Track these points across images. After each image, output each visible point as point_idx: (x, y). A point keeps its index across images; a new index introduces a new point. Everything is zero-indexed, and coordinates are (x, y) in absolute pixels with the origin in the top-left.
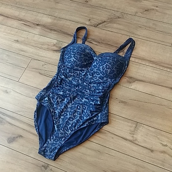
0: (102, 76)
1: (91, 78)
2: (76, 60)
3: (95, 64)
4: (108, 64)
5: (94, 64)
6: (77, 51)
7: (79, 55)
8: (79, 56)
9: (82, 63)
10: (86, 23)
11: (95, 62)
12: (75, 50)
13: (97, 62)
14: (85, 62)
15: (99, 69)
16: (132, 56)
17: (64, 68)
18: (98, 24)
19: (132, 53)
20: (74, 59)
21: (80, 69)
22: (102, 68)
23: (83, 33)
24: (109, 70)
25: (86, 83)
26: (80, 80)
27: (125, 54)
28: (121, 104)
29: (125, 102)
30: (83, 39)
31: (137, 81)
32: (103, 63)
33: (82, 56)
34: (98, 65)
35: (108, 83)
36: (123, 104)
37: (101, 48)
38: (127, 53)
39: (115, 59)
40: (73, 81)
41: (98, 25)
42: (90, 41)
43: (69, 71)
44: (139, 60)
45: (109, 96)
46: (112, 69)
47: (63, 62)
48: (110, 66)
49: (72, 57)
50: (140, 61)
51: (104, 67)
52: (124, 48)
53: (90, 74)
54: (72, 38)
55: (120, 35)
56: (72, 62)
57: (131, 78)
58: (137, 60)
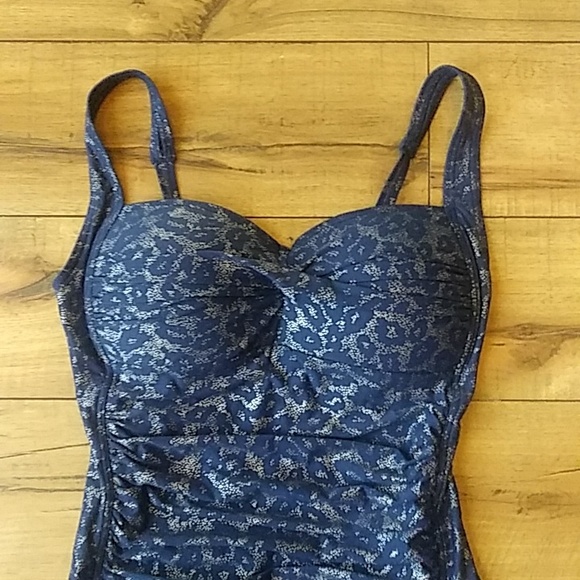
0: (372, 385)
1: (310, 414)
2: (178, 346)
3: (302, 321)
4: (390, 319)
5: (293, 326)
6: (165, 295)
7: (189, 313)
8: (190, 323)
9: (222, 350)
10: (126, 33)
11: (299, 311)
12: (151, 284)
13: (312, 312)
14: (240, 334)
15: (338, 355)
16: (486, 179)
17: (123, 415)
18: (204, 12)
19: (483, 164)
20: (169, 346)
21: (223, 383)
22: (360, 347)
23: (135, 112)
24: (404, 351)
25: (294, 459)
26: (250, 455)
27: (440, 181)
28: (533, 514)
29: (549, 496)
30: (156, 162)
31: (568, 343)
32: (351, 313)
33: (212, 311)
34: (325, 331)
35: (421, 418)
36: (541, 514)
37: (288, 184)
38: (451, 172)
39: (420, 267)
40: (212, 477)
41: (205, 21)
42: (204, 156)
43: (164, 419)
44: (534, 197)
45: (454, 504)
46: (422, 334)
47: (96, 369)
48: (404, 322)
49: (149, 338)
50: (542, 203)
51: (365, 338)
52: (425, 142)
53: (293, 394)
54: (84, 169)
55: (369, 51)
56: (160, 363)
57: (528, 330)
58: (524, 203)
